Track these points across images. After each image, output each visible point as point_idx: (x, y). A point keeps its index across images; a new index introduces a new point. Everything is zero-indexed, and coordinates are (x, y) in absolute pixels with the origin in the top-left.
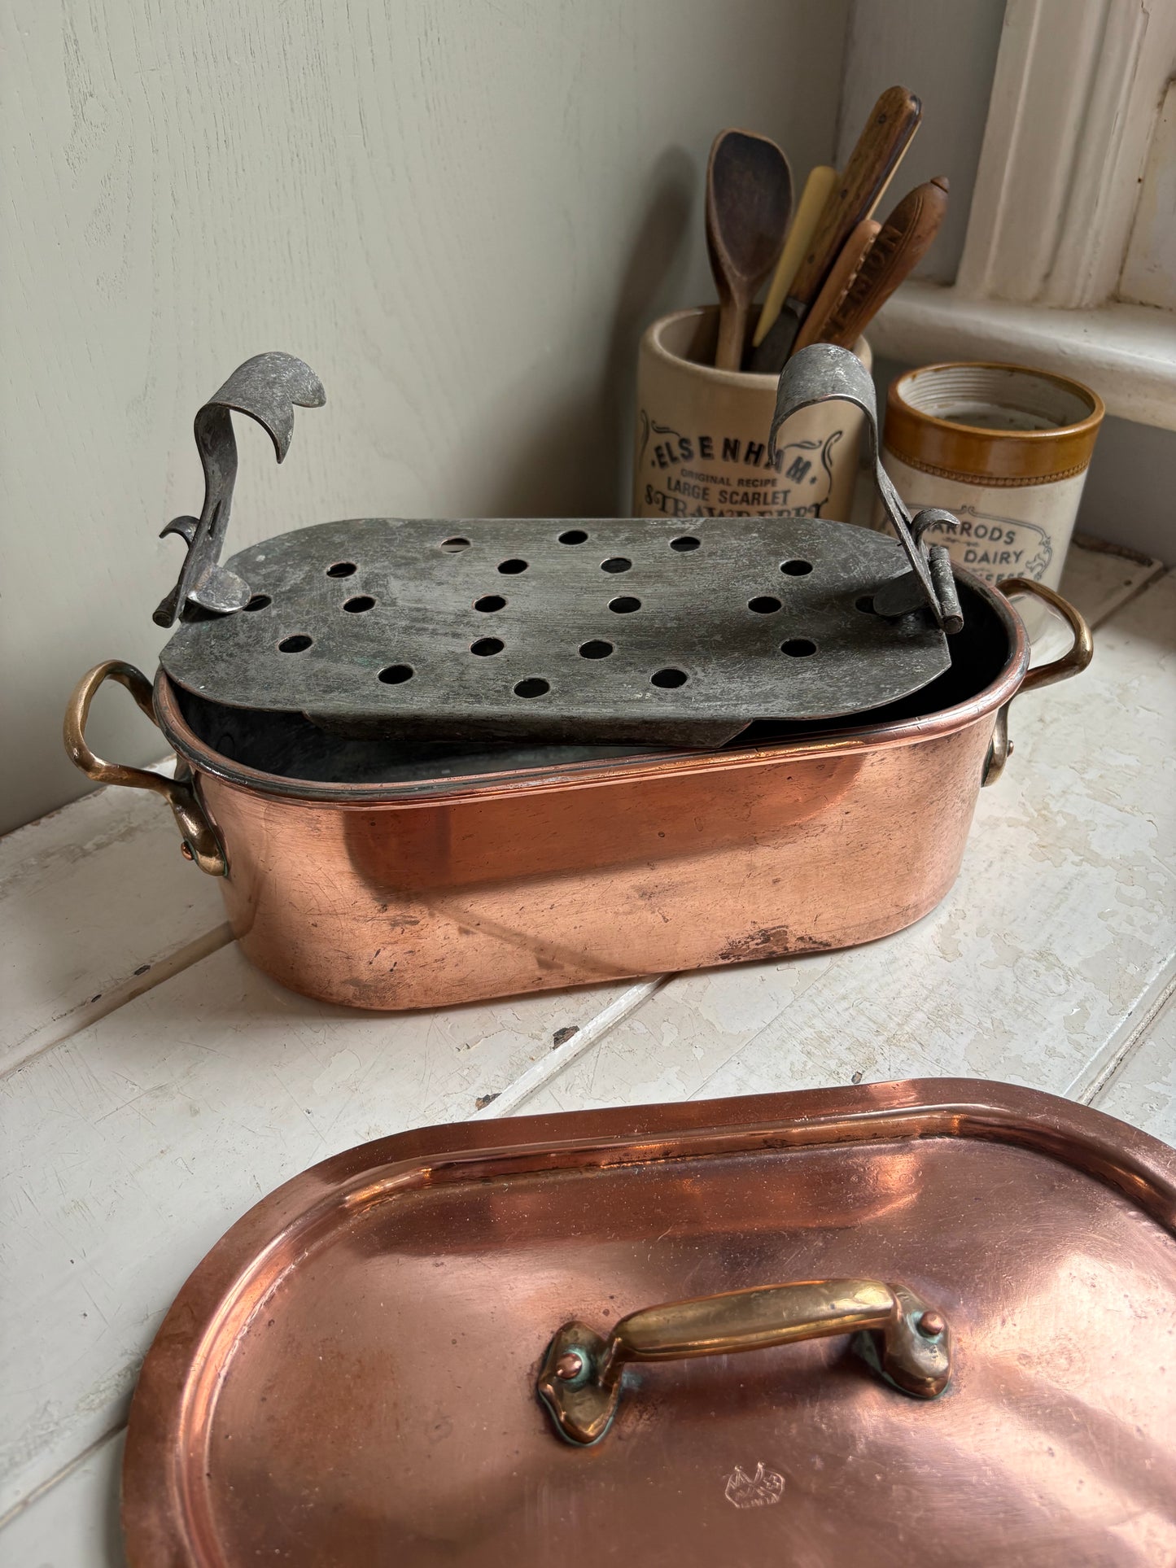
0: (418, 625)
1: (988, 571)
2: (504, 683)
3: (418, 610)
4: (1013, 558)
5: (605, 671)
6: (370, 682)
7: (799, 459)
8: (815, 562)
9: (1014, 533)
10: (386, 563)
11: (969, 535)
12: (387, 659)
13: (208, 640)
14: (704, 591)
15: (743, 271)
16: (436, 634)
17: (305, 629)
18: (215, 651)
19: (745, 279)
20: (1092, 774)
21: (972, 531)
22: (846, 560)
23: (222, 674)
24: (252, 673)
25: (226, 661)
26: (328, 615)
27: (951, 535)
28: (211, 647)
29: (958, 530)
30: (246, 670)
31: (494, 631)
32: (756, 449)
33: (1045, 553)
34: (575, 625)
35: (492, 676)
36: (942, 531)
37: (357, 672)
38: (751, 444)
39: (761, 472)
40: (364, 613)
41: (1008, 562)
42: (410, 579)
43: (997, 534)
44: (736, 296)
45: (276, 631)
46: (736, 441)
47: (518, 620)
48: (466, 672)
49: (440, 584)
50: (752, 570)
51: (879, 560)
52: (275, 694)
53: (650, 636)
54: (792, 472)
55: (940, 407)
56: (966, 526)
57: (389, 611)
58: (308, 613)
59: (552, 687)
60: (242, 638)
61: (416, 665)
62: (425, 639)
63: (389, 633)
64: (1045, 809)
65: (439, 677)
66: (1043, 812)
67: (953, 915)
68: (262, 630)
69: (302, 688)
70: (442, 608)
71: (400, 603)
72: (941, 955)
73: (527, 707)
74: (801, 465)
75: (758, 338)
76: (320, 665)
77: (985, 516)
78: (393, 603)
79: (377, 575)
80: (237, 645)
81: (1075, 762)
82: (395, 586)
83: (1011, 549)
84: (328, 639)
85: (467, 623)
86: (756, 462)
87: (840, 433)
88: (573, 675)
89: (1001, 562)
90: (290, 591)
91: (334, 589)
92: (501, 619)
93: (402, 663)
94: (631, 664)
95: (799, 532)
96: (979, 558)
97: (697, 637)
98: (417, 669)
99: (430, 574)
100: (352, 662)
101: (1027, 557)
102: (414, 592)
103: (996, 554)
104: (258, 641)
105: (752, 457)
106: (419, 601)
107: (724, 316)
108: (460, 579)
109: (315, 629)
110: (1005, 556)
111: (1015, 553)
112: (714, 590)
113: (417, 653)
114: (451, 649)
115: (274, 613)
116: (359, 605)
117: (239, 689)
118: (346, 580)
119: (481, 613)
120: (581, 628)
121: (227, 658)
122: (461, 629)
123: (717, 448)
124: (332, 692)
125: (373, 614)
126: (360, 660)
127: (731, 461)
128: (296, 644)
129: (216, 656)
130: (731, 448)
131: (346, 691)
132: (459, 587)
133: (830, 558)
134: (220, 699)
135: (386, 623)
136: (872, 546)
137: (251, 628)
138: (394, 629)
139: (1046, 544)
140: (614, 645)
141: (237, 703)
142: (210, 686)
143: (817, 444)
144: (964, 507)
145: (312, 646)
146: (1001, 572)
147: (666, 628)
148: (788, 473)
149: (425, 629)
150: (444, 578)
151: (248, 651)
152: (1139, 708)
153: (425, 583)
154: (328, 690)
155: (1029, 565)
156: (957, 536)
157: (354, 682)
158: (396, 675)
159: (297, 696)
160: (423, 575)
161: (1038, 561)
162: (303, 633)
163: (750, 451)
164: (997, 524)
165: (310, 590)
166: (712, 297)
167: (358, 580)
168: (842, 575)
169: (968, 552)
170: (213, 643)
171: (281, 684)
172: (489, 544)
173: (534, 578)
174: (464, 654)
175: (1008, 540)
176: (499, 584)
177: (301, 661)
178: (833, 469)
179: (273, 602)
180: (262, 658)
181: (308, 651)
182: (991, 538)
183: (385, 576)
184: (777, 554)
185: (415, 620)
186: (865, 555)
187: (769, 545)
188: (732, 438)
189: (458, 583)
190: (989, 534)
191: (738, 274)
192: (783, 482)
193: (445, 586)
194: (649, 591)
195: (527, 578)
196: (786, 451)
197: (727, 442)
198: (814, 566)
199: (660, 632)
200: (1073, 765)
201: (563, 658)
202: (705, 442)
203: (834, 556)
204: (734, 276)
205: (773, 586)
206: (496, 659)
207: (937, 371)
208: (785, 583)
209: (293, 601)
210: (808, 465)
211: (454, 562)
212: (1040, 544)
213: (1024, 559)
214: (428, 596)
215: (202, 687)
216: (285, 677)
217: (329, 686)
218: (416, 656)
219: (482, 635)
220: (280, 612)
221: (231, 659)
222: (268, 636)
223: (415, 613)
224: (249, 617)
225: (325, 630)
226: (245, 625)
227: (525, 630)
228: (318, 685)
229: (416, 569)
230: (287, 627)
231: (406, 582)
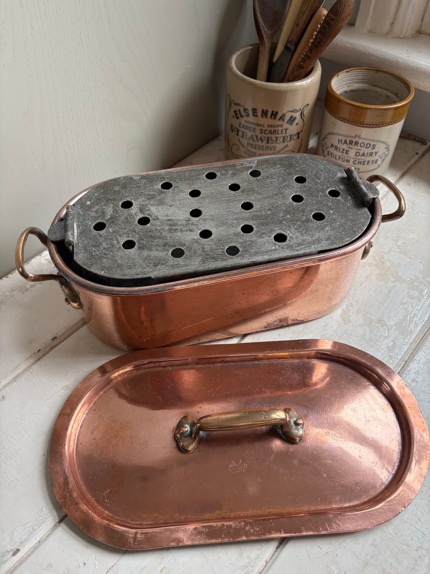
0: (173, 228)
1: (364, 159)
2: (221, 251)
3: (169, 220)
4: (374, 154)
5: (255, 239)
6: (170, 258)
7: (292, 117)
9: (375, 145)
10: (143, 199)
11: (357, 146)
12: (170, 246)
14: (273, 195)
15: (268, 29)
16: (183, 231)
17: (128, 237)
18: (97, 253)
19: (269, 32)
20: (400, 242)
21: (359, 145)
22: (316, 174)
23: (107, 265)
24: (119, 262)
25: (105, 258)
26: (134, 228)
27: (351, 146)
28: (94, 251)
29: (353, 144)
30: (116, 261)
31: (204, 226)
32: (274, 113)
33: (387, 151)
34: (233, 218)
35: (215, 248)
36: (347, 144)
37: (162, 254)
38: (273, 112)
39: (277, 122)
40: (148, 225)
41: (372, 156)
42: (158, 205)
43: (368, 146)
44: (266, 40)
45: (117, 239)
46: (267, 111)
47: (211, 219)
48: (204, 247)
49: (171, 206)
50: (285, 183)
52: (135, 270)
53: (264, 219)
54: (289, 122)
55: (348, 87)
56: (357, 143)
57: (158, 223)
58: (125, 228)
59: (240, 249)
60: (104, 245)
61: (183, 247)
62: (179, 234)
63: (164, 234)
64: (382, 258)
65: (195, 252)
66: (382, 260)
67: (348, 305)
68: (111, 239)
69: (144, 266)
70: (179, 218)
71: (160, 218)
72: (343, 322)
73: (236, 260)
74: (292, 119)
75: (275, 60)
76: (145, 253)
77: (364, 139)
78: (158, 219)
79: (143, 205)
80: (105, 249)
81: (394, 237)
82: (153, 209)
83: (373, 151)
84: (141, 240)
85: (192, 224)
86: (275, 118)
87: (308, 105)
88: (245, 242)
89: (369, 156)
90: (111, 218)
91: (129, 215)
92: (204, 220)
93: (177, 247)
94: (263, 233)
96: (361, 154)
97: (281, 217)
98: (184, 249)
99: (164, 202)
100: (157, 250)
101: (380, 153)
102: (163, 212)
103: (368, 153)
104: (113, 246)
105: (273, 117)
106: (167, 216)
107: (261, 49)
108: (178, 203)
109: (132, 236)
110: (371, 154)
111: (375, 152)
112: (276, 194)
113: (180, 241)
114: (193, 237)
115: (111, 230)
116: (144, 221)
117: (119, 270)
118: (131, 209)
119: (195, 218)
120: (236, 219)
121: (105, 256)
122: (191, 227)
123: (259, 113)
124: (157, 266)
125: (152, 225)
126: (160, 248)
127: (265, 118)
128: (129, 245)
129: (99, 256)
130: (265, 113)
131: (163, 264)
132: (180, 207)
134: (114, 277)
135: (160, 229)
137: (106, 239)
138: (165, 231)
139: (388, 148)
140: (253, 226)
141: (122, 277)
142: (106, 271)
143: (299, 110)
144: (356, 135)
145: (136, 244)
146: (369, 160)
147: (268, 215)
148: (287, 122)
149: (177, 229)
150: (171, 203)
151: (111, 251)
152: (418, 212)
153: (165, 206)
154: (156, 265)
155: (380, 157)
156: (353, 147)
157: (163, 259)
158: (178, 253)
159: (145, 270)
160: (161, 203)
161: (384, 155)
162: (129, 239)
163: (272, 114)
164: (368, 142)
165: (119, 216)
166: (256, 40)
167: (136, 208)
168: (317, 181)
169: (357, 153)
170: (94, 249)
171: (135, 265)
172: (180, 183)
173: (206, 197)
174: (198, 239)
175: (373, 148)
176: (195, 203)
177: (136, 253)
178: (304, 119)
179: (107, 225)
180: (119, 254)
181: (136, 247)
182: (366, 147)
183: (146, 205)
184: (291, 174)
185: (170, 225)
186: (321, 170)
187: (286, 171)
188: (265, 109)
189: (177, 205)
190: (365, 146)
191: (267, 30)
192: (286, 125)
193: (173, 207)
194: (253, 198)
195: (203, 198)
196: (287, 114)
197: (263, 111)
198: (307, 178)
199: (266, 217)
200: (393, 239)
201: (237, 234)
202: (254, 111)
203: (311, 173)
204: (265, 31)
205: (296, 189)
206: (212, 239)
207: (347, 72)
208: (300, 187)
209: (115, 223)
210: (295, 118)
211: (170, 194)
212: (385, 148)
213: (378, 155)
214: (169, 213)
215: (103, 272)
216: (135, 262)
217: (155, 263)
218: (181, 243)
219: (201, 229)
220: (113, 230)
221: (106, 256)
222: (115, 242)
223: (169, 222)
224: (101, 234)
225: (137, 236)
226: (102, 239)
227: (216, 224)
228: (150, 263)
229: (157, 200)
230: (120, 236)
231: (157, 207)
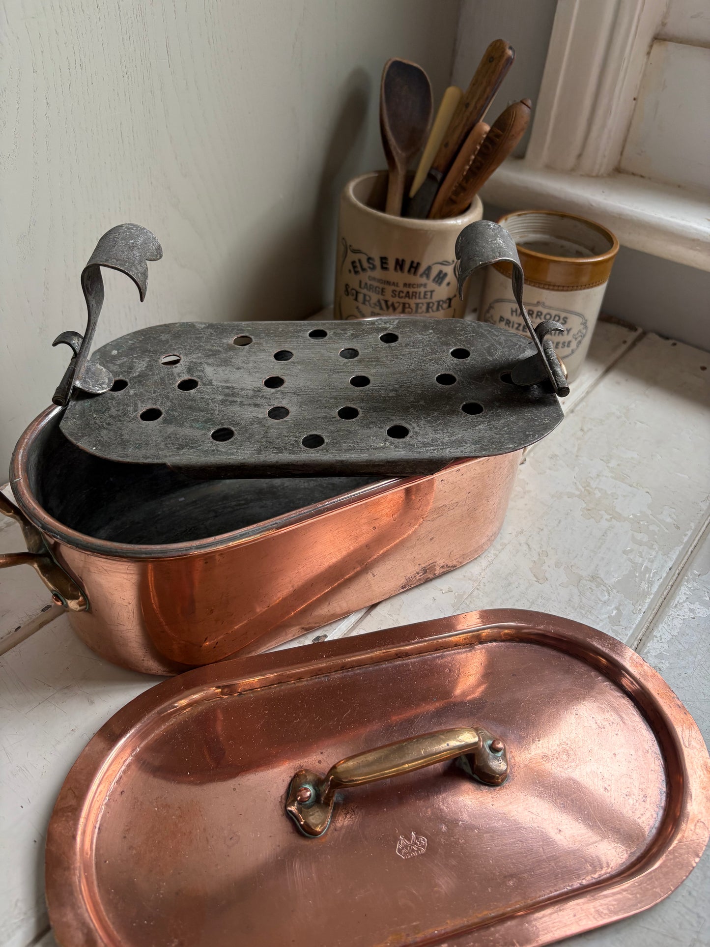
0: (230, 399)
2: (295, 439)
3: (228, 388)
5: (357, 428)
6: (207, 441)
7: (440, 271)
8: (471, 349)
9: (566, 318)
10: (200, 355)
12: (214, 424)
13: (91, 413)
14: (407, 370)
15: (403, 150)
16: (244, 405)
17: (155, 404)
18: (97, 421)
19: (404, 154)
20: (613, 464)
22: (489, 347)
23: (106, 438)
24: (126, 437)
25: (107, 429)
26: (168, 393)
28: (94, 418)
30: (121, 435)
31: (281, 402)
32: (415, 265)
33: (584, 329)
34: (331, 396)
35: (286, 434)
37: (197, 433)
38: (412, 262)
39: (418, 279)
40: (192, 391)
42: (218, 366)
43: (557, 318)
44: (399, 165)
45: (136, 405)
46: (403, 261)
47: (294, 394)
48: (268, 431)
49: (238, 369)
50: (434, 356)
51: (509, 347)
52: (145, 451)
53: (380, 403)
54: (436, 280)
57: (209, 389)
58: (155, 392)
59: (326, 440)
60: (114, 412)
61: (235, 427)
62: (236, 408)
63: (212, 405)
64: (587, 486)
65: (251, 436)
68: (126, 405)
69: (162, 446)
70: (244, 386)
71: (215, 383)
73: (313, 455)
74: (442, 275)
75: (412, 194)
76: (171, 429)
77: (549, 308)
78: (210, 384)
79: (195, 363)
80: (111, 416)
81: (603, 456)
82: (209, 371)
84: (172, 410)
85: (262, 396)
86: (415, 273)
88: (338, 431)
90: (139, 376)
91: (168, 374)
92: (283, 393)
93: (225, 426)
94: (372, 422)
95: (457, 329)
97: (409, 403)
98: (236, 430)
99: (231, 362)
100: (191, 427)
102: (222, 375)
104: (125, 413)
105: (412, 270)
106: (227, 381)
107: (391, 177)
108: (251, 365)
109: (162, 403)
112: (413, 370)
113: (233, 419)
114: (256, 415)
115: (132, 392)
116: (188, 385)
117: (119, 449)
118: (176, 367)
119: (269, 389)
120: (336, 398)
121: (107, 426)
122: (259, 401)
123: (391, 264)
124: (183, 448)
125: (199, 391)
126: (197, 425)
127: (399, 272)
128: (151, 415)
129: (99, 425)
130: (400, 265)
131: (192, 448)
132: (252, 371)
133: (479, 347)
134: (108, 457)
135: (209, 398)
136: (503, 338)
137: (119, 404)
138: (215, 402)
140: (359, 409)
141: (120, 459)
142: (99, 447)
145: (163, 415)
147: (389, 397)
148: (434, 280)
149: (236, 402)
150: (240, 365)
151: (120, 421)
152: (637, 422)
153: (228, 368)
154: (180, 447)
157: (196, 441)
158: (223, 435)
159: (160, 453)
160: (226, 363)
162: (154, 407)
163: (411, 266)
164: (557, 313)
165: (153, 375)
167: (184, 367)
168: (489, 358)
170: (95, 416)
171: (148, 444)
172: (264, 340)
173: (299, 363)
174: (265, 418)
176: (277, 369)
177: (158, 427)
179: (129, 385)
180: (130, 426)
181: (160, 419)
183: (201, 363)
184: (447, 344)
185: (227, 395)
186: (500, 344)
187: (441, 338)
188: (400, 258)
189: (250, 368)
190: (552, 319)
191: (400, 151)
192: (431, 285)
193: (242, 370)
194: (373, 371)
195: (294, 364)
196: (433, 267)
197: (397, 260)
198: (471, 352)
199: (385, 399)
200: (602, 458)
201: (329, 419)
202: (384, 260)
203: (482, 345)
204: (397, 153)
205: (448, 366)
206: (286, 421)
207: (519, 215)
208: (456, 364)
209: (142, 383)
210: (446, 275)
211: (244, 353)
212: (581, 324)
214: (232, 377)
215: (94, 448)
216: (149, 439)
217: (180, 445)
218: (234, 421)
219: (274, 405)
220: (135, 392)
221: (110, 427)
222: (131, 409)
223: (226, 390)
224: (115, 396)
225: (169, 404)
226: (114, 402)
227: (300, 400)
228: (172, 444)
229: (220, 358)
230: (142, 402)
231: (216, 368)
